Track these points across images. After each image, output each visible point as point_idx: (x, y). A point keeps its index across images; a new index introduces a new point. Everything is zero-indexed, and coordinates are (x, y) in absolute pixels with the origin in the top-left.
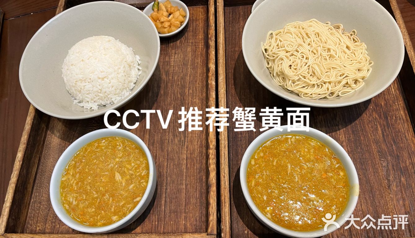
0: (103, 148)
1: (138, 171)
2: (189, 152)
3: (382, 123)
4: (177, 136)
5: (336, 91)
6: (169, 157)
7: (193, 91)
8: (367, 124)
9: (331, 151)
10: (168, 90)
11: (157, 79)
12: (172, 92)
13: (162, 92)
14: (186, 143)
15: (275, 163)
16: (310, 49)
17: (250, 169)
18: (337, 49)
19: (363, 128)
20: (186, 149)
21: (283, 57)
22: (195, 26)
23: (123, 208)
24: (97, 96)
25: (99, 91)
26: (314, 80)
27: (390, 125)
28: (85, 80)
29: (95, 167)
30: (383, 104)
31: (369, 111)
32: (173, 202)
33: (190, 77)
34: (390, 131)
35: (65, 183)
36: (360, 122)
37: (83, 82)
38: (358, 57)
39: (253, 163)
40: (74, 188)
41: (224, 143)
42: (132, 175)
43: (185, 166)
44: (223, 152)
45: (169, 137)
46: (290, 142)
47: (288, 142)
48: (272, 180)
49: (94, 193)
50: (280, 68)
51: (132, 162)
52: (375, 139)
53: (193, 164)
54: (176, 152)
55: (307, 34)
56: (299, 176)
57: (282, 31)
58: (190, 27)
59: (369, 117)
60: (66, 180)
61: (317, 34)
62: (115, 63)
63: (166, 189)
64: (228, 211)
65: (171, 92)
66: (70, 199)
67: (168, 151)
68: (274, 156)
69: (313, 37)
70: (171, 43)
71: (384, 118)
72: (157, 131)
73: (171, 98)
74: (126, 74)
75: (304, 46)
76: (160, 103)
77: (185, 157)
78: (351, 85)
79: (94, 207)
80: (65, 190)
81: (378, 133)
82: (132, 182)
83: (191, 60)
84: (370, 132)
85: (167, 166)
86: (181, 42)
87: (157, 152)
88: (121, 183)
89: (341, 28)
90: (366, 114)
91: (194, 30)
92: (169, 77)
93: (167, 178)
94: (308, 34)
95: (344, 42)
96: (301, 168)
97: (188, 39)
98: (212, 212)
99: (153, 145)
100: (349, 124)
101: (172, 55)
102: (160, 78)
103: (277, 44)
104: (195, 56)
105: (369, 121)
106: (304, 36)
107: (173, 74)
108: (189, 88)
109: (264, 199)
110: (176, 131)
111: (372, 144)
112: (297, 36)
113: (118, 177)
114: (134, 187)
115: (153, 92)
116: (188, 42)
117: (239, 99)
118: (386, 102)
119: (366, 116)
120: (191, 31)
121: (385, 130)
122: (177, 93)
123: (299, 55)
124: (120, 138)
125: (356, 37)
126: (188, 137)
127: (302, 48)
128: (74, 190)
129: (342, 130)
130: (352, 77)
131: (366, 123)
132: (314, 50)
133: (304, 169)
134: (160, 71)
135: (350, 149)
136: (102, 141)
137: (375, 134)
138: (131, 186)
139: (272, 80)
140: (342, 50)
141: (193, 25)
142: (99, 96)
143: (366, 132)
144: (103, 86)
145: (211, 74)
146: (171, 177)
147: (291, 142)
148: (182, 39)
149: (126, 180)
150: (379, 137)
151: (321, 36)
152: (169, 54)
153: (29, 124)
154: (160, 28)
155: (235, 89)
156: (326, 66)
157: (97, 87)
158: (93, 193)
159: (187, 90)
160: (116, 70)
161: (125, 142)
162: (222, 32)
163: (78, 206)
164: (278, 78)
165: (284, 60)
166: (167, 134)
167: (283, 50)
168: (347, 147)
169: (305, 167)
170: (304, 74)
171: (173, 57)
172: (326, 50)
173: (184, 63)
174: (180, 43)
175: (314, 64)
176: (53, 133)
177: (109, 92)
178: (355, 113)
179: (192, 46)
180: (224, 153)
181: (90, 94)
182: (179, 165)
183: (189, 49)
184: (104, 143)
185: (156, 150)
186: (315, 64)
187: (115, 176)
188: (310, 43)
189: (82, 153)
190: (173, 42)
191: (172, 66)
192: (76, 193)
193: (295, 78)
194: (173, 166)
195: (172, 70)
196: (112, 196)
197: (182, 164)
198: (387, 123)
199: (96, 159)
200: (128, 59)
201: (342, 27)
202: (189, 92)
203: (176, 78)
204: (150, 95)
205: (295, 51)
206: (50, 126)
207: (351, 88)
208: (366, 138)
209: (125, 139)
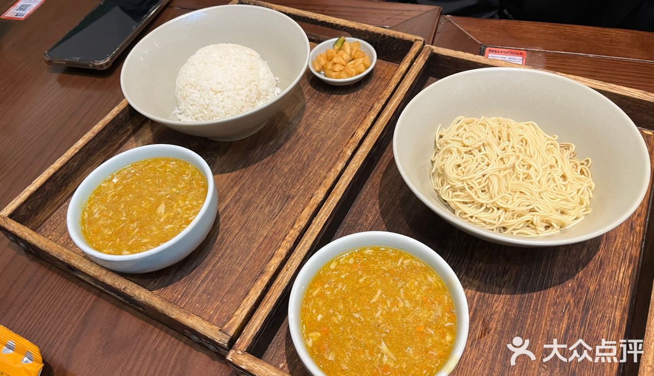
0: (168, 170)
1: (188, 212)
2: (274, 230)
3: (574, 314)
4: (271, 205)
5: (511, 226)
6: (246, 225)
7: (326, 159)
8: (549, 305)
9: (452, 301)
10: (296, 146)
11: (291, 129)
12: (300, 151)
13: (287, 146)
14: (277, 217)
15: (361, 280)
16: (499, 154)
17: (324, 272)
18: (541, 170)
19: (539, 308)
20: (272, 225)
21: (453, 148)
22: (377, 85)
23: (143, 247)
24: (200, 112)
25: (206, 106)
26: (483, 197)
27: (587, 323)
28: (196, 86)
29: (145, 187)
30: (592, 288)
31: (563, 289)
32: (215, 281)
33: (333, 142)
34: (582, 332)
35: (102, 189)
36: (540, 297)
37: (193, 88)
38: (570, 192)
39: (333, 266)
40: (107, 200)
41: (314, 229)
42: (179, 214)
43: (258, 244)
44: (305, 239)
45: (261, 202)
46: (399, 263)
47: (397, 262)
48: (344, 299)
49: (124, 214)
50: (443, 163)
51: (188, 199)
52: (548, 332)
53: (269, 246)
54: (259, 223)
55: (508, 135)
56: (385, 312)
57: (476, 120)
58: (371, 84)
59: (558, 297)
60: (105, 187)
61: (524, 142)
62: (240, 80)
63: (218, 262)
64: (264, 314)
65: (298, 150)
66: (94, 209)
67: (249, 217)
68: (367, 270)
69: (515, 141)
70: (335, 94)
71: (581, 309)
72: (252, 188)
73: (293, 156)
74: (248, 100)
75: (493, 147)
76: (277, 157)
77: (265, 234)
78: (537, 227)
79: (113, 229)
80: (97, 198)
81: (559, 325)
82: (172, 221)
83: (347, 123)
84: (546, 318)
85: (237, 234)
86: (347, 98)
87: (235, 213)
88: (160, 218)
89: (570, 149)
90: (556, 291)
91: (373, 90)
92: (307, 132)
93: (227, 249)
94: (510, 136)
95: (562, 167)
96: (395, 303)
97: (359, 97)
98: (244, 305)
99: (236, 203)
100: (520, 292)
101: (328, 108)
102: (296, 129)
103: (458, 133)
104: (354, 121)
105: (556, 302)
106: (503, 136)
107: (313, 131)
108: (324, 154)
109: (317, 318)
110: (274, 198)
111: (541, 335)
112: (493, 133)
113: (161, 209)
114: (171, 228)
115: (276, 142)
116: (356, 101)
117: (379, 193)
118: (599, 288)
119: (554, 292)
120: (369, 89)
121: (574, 327)
122: (305, 154)
123: (479, 155)
124: (193, 167)
125: (588, 169)
126: (284, 211)
127: (489, 150)
128: (106, 202)
129: (504, 295)
130: (541, 214)
131: (548, 303)
132: (506, 158)
133: (398, 306)
134: (300, 121)
135: (502, 327)
136: (172, 162)
137: (553, 323)
138: (168, 227)
139: (429, 179)
140: (552, 177)
141: (375, 83)
142: (203, 113)
143: (541, 315)
144: (213, 101)
145: (353, 141)
146: (232, 250)
147: (402, 263)
148: (352, 95)
149: (168, 217)
150: (558, 332)
151: (529, 146)
152: (324, 106)
153: (113, 114)
154: (329, 70)
155: (382, 179)
156: (512, 186)
157: (205, 100)
158: (122, 215)
159: (318, 156)
160: (237, 88)
161: (196, 174)
162: (398, 97)
163: (97, 220)
164: (437, 179)
165: (452, 155)
166: (261, 197)
167: (459, 141)
168: (497, 322)
169: (401, 305)
170: (473, 183)
171: (327, 111)
172: (526, 167)
173: (335, 124)
174: (345, 98)
175: (495, 175)
176: (136, 141)
177: (217, 112)
178: (539, 281)
179: (358, 107)
180: (306, 241)
181: (194, 106)
182: (251, 240)
183: (352, 110)
184: (172, 165)
185: (236, 210)
186: (496, 177)
187: (159, 206)
188: (506, 148)
189: (141, 166)
190: (339, 94)
191: (319, 120)
192: (105, 206)
193: (457, 183)
194: (244, 237)
195: (316, 125)
196: (141, 227)
197: (257, 241)
198: (583, 319)
199: (151, 178)
200: (260, 84)
201: (573, 148)
202: (319, 159)
203: (314, 137)
204: (271, 143)
205: (476, 149)
206: (138, 132)
207: (536, 232)
208: (535, 324)
209: (199, 171)
